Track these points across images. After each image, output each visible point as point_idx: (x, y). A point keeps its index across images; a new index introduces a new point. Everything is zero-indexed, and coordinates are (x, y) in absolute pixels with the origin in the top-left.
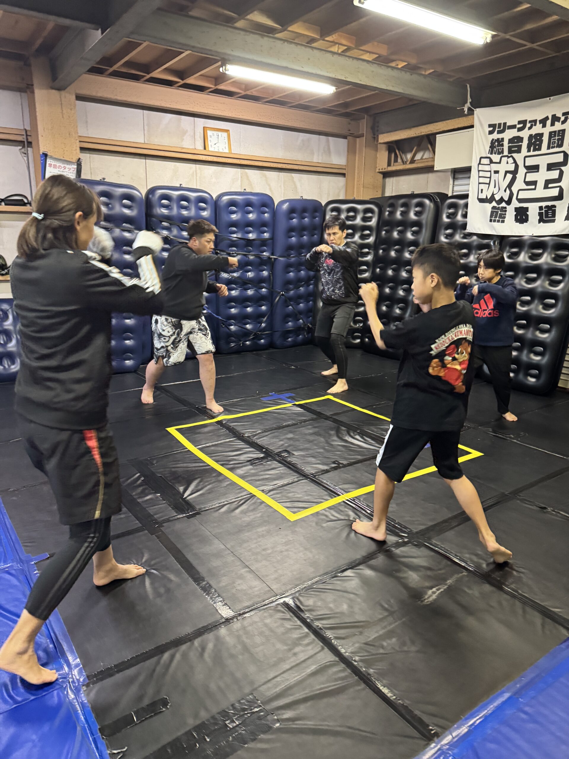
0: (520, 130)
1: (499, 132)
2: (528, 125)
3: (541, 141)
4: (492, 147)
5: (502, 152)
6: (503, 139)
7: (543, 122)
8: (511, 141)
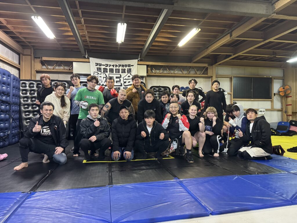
0: (106, 66)
1: (99, 66)
2: (109, 66)
3: (113, 71)
4: (97, 69)
5: (101, 71)
6: (101, 68)
7: (113, 66)
8: (103, 69)
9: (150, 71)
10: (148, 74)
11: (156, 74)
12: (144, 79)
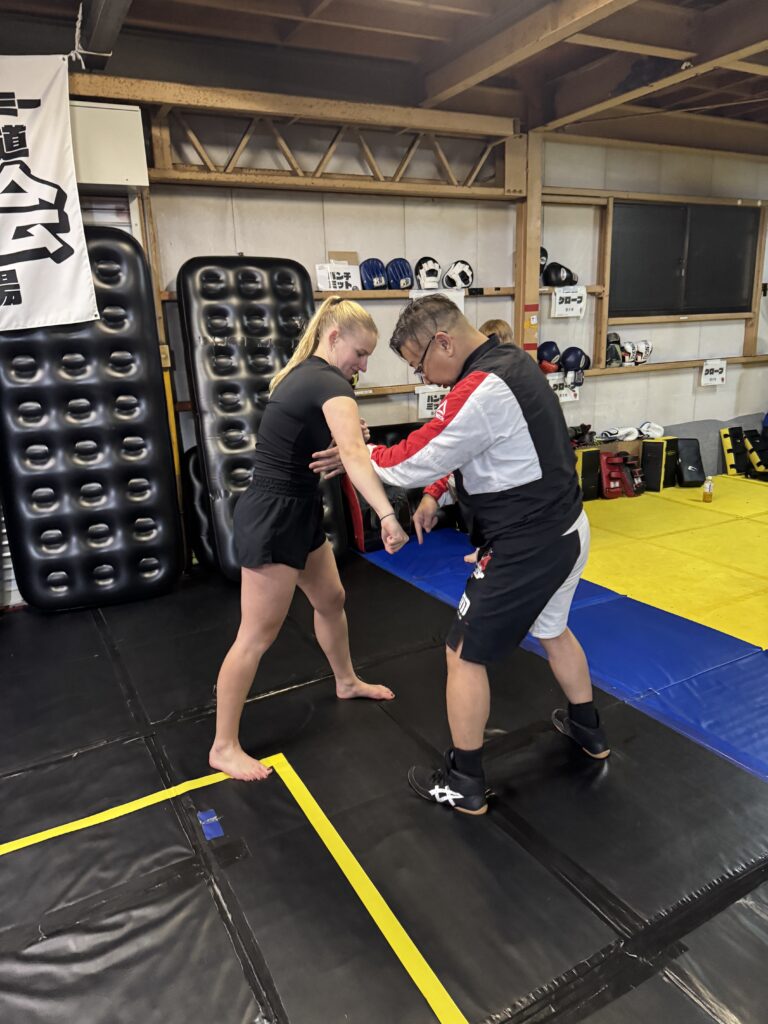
9: (166, 156)
10: (157, 175)
11: (213, 177)
12: (134, 205)
